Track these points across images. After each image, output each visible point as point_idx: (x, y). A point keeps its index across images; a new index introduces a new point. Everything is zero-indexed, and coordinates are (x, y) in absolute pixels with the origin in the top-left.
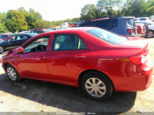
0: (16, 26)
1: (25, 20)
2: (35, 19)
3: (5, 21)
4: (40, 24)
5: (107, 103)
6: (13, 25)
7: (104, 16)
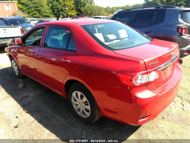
0: (63, 11)
1: (73, 4)
2: (85, 3)
3: (51, 3)
4: (90, 10)
5: (93, 127)
6: (60, 9)
7: (178, 3)
